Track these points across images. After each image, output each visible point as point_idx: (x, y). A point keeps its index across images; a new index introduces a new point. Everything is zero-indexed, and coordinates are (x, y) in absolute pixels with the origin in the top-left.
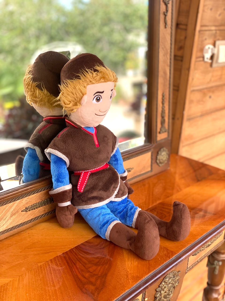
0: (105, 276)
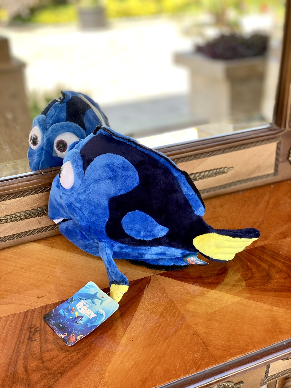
0: (60, 375)
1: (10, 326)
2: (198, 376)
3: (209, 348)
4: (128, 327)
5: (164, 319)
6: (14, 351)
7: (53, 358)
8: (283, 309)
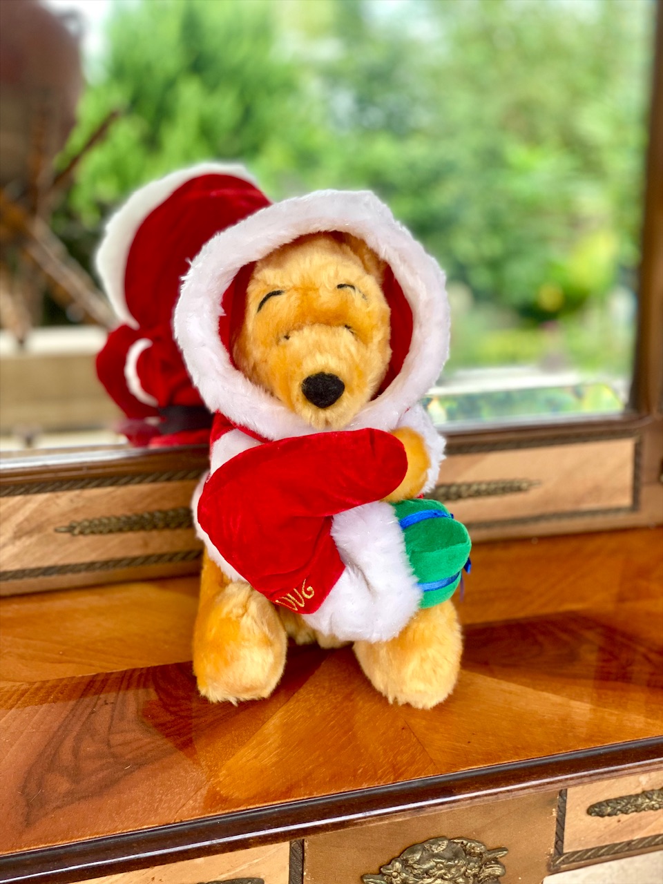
0: (137, 766)
1: (62, 693)
2: (397, 790)
3: (427, 749)
4: (280, 710)
5: (351, 704)
6: (60, 727)
7: (130, 743)
8: (588, 705)
